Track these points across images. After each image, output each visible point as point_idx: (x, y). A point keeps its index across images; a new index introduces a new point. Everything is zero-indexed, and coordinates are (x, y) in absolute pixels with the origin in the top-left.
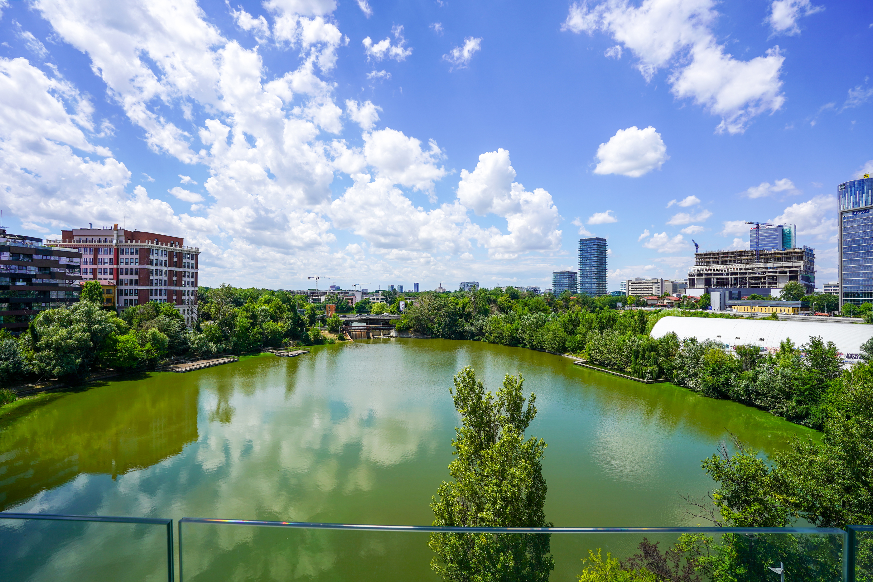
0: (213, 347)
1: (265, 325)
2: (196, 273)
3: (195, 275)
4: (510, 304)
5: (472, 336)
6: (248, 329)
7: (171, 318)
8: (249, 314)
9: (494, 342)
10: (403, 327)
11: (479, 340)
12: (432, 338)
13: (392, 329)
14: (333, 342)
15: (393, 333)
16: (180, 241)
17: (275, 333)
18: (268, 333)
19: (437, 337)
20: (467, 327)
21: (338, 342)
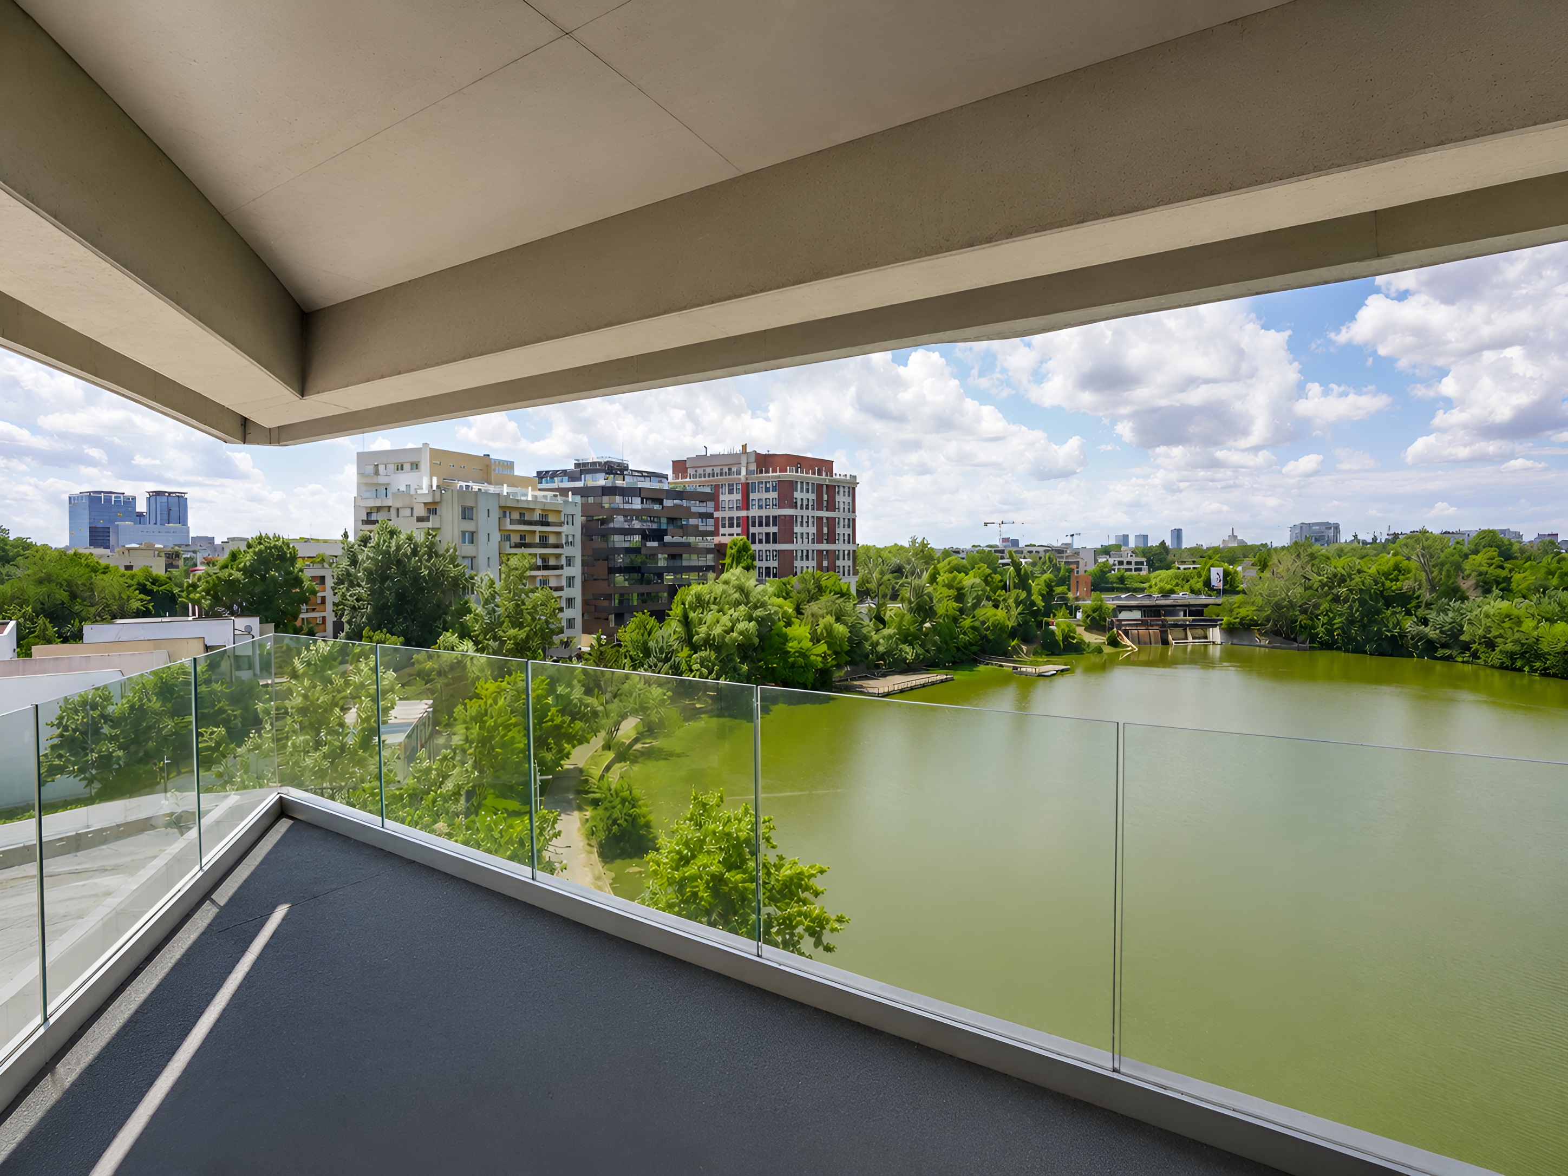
0: (909, 653)
1: (979, 612)
2: (854, 520)
3: (852, 523)
4: (1504, 573)
5: (1430, 648)
6: (955, 620)
7: (842, 600)
8: (953, 592)
9: (1502, 667)
10: (1240, 623)
11: (1449, 658)
12: (1311, 648)
13: (1215, 626)
14: (1099, 651)
15: (1215, 634)
16: (826, 466)
17: (998, 627)
18: (988, 629)
19: (1327, 646)
20: (1409, 625)
21: (1108, 650)
